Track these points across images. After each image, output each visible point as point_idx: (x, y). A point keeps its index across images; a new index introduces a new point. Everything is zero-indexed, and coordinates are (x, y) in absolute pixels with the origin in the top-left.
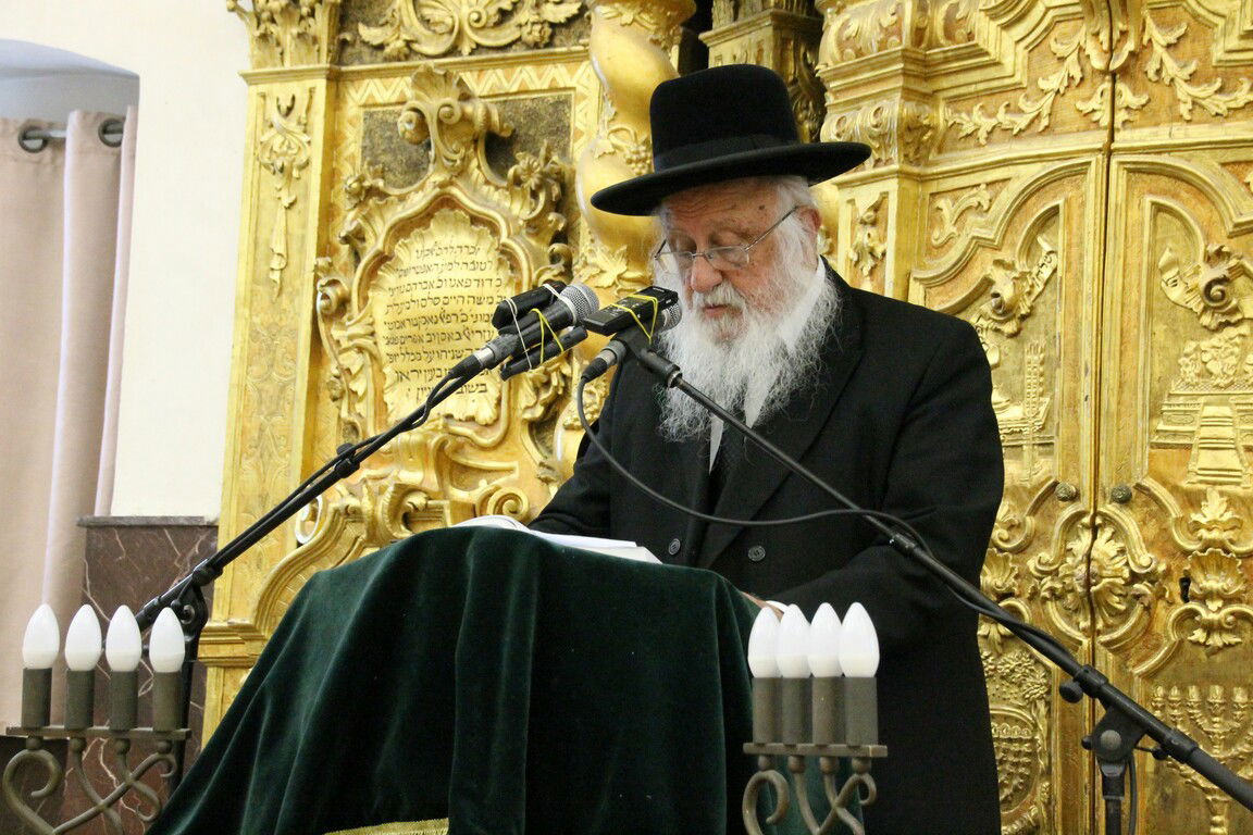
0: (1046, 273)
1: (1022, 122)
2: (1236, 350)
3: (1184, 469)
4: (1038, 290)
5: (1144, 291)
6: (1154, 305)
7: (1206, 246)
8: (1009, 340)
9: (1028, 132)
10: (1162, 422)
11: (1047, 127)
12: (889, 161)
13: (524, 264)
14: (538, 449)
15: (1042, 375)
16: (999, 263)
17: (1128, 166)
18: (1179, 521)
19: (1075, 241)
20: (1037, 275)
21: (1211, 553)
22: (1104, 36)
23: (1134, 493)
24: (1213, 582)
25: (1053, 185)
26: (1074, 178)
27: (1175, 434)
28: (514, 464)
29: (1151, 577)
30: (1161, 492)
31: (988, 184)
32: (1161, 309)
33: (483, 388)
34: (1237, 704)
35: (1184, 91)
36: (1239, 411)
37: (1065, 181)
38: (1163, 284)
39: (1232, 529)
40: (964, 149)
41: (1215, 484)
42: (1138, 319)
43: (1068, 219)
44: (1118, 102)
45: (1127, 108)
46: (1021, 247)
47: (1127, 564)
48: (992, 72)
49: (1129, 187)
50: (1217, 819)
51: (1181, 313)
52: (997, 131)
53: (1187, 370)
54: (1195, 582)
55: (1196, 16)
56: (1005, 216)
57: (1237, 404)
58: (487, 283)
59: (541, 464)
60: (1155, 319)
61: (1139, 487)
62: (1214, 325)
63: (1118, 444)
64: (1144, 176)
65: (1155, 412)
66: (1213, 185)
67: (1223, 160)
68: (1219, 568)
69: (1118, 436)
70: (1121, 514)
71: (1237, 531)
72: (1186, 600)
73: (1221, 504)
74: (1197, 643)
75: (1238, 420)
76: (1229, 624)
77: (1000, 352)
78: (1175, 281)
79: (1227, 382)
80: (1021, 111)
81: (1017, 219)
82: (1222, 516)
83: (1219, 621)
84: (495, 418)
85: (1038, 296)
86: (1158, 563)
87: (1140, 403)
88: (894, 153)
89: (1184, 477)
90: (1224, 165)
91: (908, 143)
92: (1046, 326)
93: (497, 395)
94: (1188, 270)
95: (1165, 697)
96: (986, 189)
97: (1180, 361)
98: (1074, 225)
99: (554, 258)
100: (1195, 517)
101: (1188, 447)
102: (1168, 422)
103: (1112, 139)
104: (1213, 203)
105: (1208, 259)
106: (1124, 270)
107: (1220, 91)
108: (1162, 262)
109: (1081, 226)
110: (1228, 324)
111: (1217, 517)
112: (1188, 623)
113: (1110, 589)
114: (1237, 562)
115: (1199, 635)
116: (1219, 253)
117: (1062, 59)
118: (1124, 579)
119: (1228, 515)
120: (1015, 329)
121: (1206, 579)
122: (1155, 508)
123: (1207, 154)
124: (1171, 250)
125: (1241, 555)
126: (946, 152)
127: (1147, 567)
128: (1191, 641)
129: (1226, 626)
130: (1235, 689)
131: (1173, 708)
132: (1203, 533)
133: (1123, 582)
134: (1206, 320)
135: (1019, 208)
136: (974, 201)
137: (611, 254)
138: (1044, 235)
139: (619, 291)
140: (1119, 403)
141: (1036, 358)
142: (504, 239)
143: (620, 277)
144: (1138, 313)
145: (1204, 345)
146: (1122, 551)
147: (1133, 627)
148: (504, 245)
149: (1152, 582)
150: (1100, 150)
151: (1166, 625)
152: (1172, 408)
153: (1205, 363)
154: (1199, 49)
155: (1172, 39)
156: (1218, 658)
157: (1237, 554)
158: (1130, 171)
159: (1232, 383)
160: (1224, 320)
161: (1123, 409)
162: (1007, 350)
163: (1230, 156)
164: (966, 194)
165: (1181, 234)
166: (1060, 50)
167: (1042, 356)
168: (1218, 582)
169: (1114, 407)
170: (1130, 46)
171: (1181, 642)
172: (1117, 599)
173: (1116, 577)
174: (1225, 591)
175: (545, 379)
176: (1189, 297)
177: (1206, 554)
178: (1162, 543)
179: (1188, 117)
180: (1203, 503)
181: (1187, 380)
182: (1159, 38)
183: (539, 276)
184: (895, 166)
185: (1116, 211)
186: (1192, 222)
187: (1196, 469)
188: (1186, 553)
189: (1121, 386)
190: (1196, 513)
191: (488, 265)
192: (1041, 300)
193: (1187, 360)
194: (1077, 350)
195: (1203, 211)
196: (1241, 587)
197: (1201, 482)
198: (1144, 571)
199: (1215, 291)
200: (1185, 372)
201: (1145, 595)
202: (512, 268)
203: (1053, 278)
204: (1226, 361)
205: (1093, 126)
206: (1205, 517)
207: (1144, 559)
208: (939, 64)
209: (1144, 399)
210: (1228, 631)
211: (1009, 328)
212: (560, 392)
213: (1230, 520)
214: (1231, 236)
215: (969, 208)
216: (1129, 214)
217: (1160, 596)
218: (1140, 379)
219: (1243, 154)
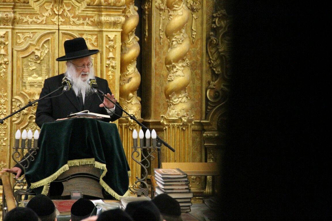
0: (46, 52)
1: (39, 21)
4: (45, 55)
8: (38, 64)
9: (41, 23)
11: (45, 23)
12: (8, 25)
15: (46, 71)
16: (36, 49)
19: (53, 46)
20: (44, 52)
22: (57, 8)
26: (52, 34)
31: (31, 33)
35: (72, 19)
37: (50, 34)
43: (51, 42)
44: (59, 20)
45: (61, 22)
46: (41, 46)
48: (32, 10)
49: (63, 37)
52: (33, 22)
55: (72, 6)
56: (37, 40)
64: (65, 35)
80: (38, 19)
81: (39, 40)
88: (10, 24)
92: (47, 62)
98: (53, 43)
103: (59, 27)
107: (78, 20)
117: (47, 10)
120: (40, 62)
123: (76, 32)
135: (40, 38)
136: (29, 36)
138: (45, 44)
141: (44, 68)
150: (57, 29)
154: (73, 12)
155: (69, 9)
158: (63, 34)
162: (37, 66)
163: (80, 33)
164: (26, 34)
166: (47, 8)
167: (46, 68)
170: (62, 10)
179: (72, 24)
182: (67, 9)
184: (11, 27)
192: (45, 57)
194: (54, 67)
203: (48, 53)
205: (55, 24)
208: (18, 6)
211: (38, 62)
215: (27, 37)
219: (82, 33)
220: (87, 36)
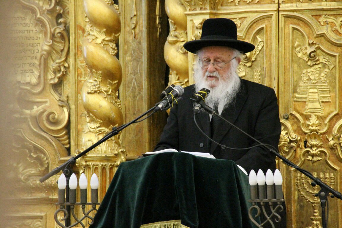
0: (260, 48)
2: (318, 72)
3: (304, 109)
4: (258, 53)
5: (291, 54)
6: (294, 58)
7: (309, 41)
8: (248, 68)
9: (252, 3)
10: (297, 94)
11: (258, 2)
12: (205, 9)
13: (48, 26)
14: (56, 94)
15: (260, 79)
17: (284, 16)
18: (303, 124)
19: (269, 38)
20: (257, 48)
21: (313, 133)
23: (290, 116)
24: (314, 142)
25: (261, 20)
26: (268, 19)
27: (301, 98)
28: (47, 100)
29: (296, 141)
30: (298, 115)
31: (240, 18)
32: (296, 60)
33: (32, 71)
34: (321, 177)
36: (320, 91)
37: (265, 19)
38: (296, 52)
39: (318, 126)
40: (231, 6)
41: (313, 112)
42: (289, 62)
43: (267, 31)
46: (252, 39)
47: (288, 137)
49: (285, 22)
50: (316, 211)
51: (301, 61)
53: (304, 78)
54: (308, 142)
56: (246, 29)
57: (319, 89)
58: (31, 32)
59: (59, 100)
60: (294, 63)
61: (291, 114)
62: (311, 65)
63: (284, 101)
64: (289, 19)
65: (295, 91)
66: (310, 22)
67: (313, 14)
68: (315, 138)
69: (284, 99)
70: (286, 122)
71: (320, 126)
72: (306, 147)
73: (315, 118)
74: (309, 160)
75: (319, 93)
76: (318, 154)
77: (246, 72)
78: (300, 51)
79: (316, 82)
81: (250, 30)
82: (315, 122)
83: (316, 154)
84: (38, 83)
85: (257, 55)
86: (298, 137)
87: (291, 89)
88: (207, 6)
89: (304, 111)
90: (312, 16)
91: (212, 4)
92: (260, 64)
93: (39, 74)
94: (303, 48)
95: (300, 176)
96: (239, 20)
97: (302, 75)
98: (268, 33)
99: (59, 24)
100: (308, 123)
101: (305, 102)
102: (299, 94)
103: (279, 7)
104: (310, 27)
105: (309, 44)
106: (284, 48)
108: (296, 45)
109: (271, 33)
110: (316, 64)
111: (314, 122)
112: (306, 154)
113: (284, 145)
114: (320, 136)
115: (310, 158)
116: (313, 43)
118: (288, 142)
119: (317, 122)
120: (251, 65)
121: (311, 141)
122: (296, 120)
123: (307, 13)
124: (298, 41)
125: (321, 134)
126: (224, 6)
127: (294, 138)
128: (307, 160)
129: (318, 155)
130: (320, 173)
131: (303, 180)
132: (310, 127)
133: (287, 143)
134: (309, 63)
135: (250, 27)
137: (100, 32)
138: (259, 36)
139: (104, 45)
140: (284, 89)
141: (258, 74)
142: (38, 16)
143: (104, 40)
144: (289, 61)
145: (309, 70)
146: (287, 134)
147: (291, 156)
148: (39, 18)
149: (296, 143)
150: (276, 11)
151: (300, 155)
152: (300, 90)
153: (309, 76)
156: (315, 164)
157: (320, 133)
158: (285, 17)
159: (317, 82)
160: (314, 63)
161: (285, 90)
162: (248, 71)
163: (314, 13)
165: (301, 37)
167: (259, 73)
168: (315, 142)
169: (283, 90)
171: (305, 160)
172: (285, 148)
173: (286, 141)
174: (317, 144)
175: (59, 69)
176: (304, 56)
177: (312, 134)
178: (299, 131)
179: (302, 1)
180: (310, 118)
181: (304, 81)
183: (55, 30)
184: (208, 11)
185: (281, 30)
186: (304, 33)
187: (307, 108)
188: (306, 133)
189: (285, 83)
190: (308, 121)
191: (31, 25)
192: (258, 56)
193: (304, 75)
194: (271, 72)
195: (307, 29)
196: (321, 143)
197: (309, 112)
198: (294, 140)
199: (312, 55)
200: (303, 79)
201: (294, 147)
202: (42, 27)
203: (262, 49)
204: (315, 75)
205: (273, 2)
206: (311, 122)
207: (294, 135)
209: (292, 87)
210: (318, 156)
211: (249, 64)
212: (65, 73)
213: (318, 123)
214: (315, 38)
216: (285, 30)
217: (298, 146)
218: (291, 81)
219: (318, 13)
220: (327, 18)
